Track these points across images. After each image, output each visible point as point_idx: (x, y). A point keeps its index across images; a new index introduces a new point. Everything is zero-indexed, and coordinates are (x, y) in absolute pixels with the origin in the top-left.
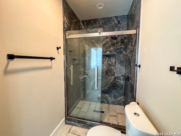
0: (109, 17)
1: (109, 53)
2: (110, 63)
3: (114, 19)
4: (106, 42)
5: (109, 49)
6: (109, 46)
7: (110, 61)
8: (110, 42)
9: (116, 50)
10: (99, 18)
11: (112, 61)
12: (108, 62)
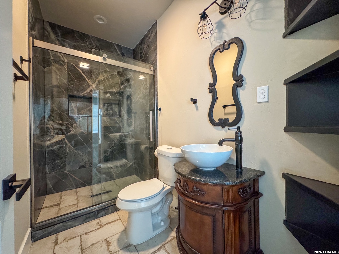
0: (108, 42)
1: (110, 97)
2: (112, 112)
3: (116, 48)
4: (104, 78)
5: (111, 90)
6: (109, 84)
7: (111, 109)
8: (111, 80)
9: (120, 92)
10: (90, 35)
11: (115, 110)
12: (108, 112)
